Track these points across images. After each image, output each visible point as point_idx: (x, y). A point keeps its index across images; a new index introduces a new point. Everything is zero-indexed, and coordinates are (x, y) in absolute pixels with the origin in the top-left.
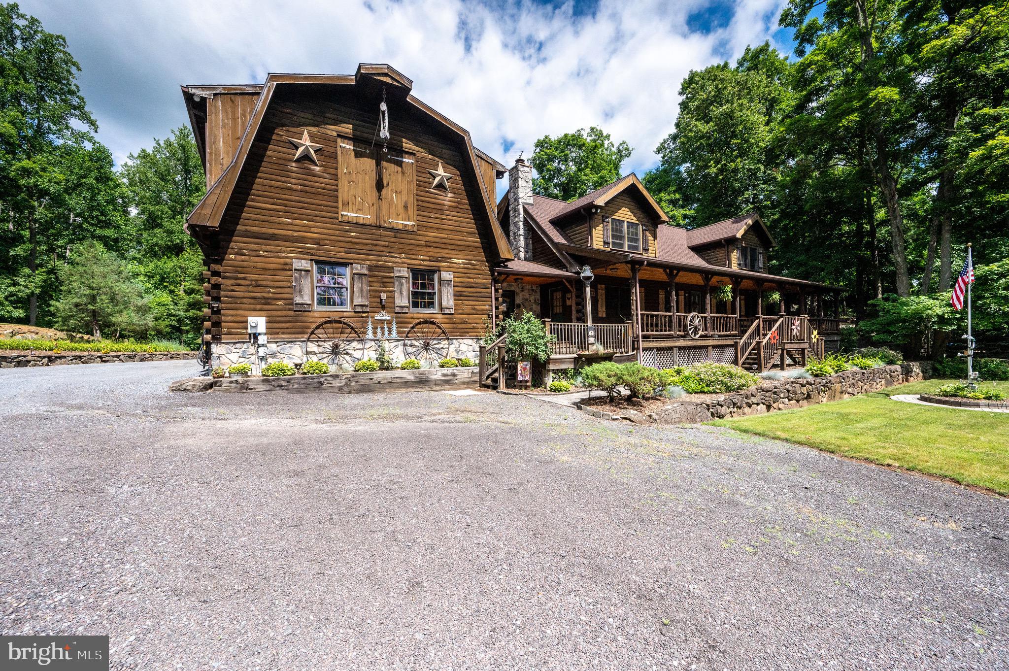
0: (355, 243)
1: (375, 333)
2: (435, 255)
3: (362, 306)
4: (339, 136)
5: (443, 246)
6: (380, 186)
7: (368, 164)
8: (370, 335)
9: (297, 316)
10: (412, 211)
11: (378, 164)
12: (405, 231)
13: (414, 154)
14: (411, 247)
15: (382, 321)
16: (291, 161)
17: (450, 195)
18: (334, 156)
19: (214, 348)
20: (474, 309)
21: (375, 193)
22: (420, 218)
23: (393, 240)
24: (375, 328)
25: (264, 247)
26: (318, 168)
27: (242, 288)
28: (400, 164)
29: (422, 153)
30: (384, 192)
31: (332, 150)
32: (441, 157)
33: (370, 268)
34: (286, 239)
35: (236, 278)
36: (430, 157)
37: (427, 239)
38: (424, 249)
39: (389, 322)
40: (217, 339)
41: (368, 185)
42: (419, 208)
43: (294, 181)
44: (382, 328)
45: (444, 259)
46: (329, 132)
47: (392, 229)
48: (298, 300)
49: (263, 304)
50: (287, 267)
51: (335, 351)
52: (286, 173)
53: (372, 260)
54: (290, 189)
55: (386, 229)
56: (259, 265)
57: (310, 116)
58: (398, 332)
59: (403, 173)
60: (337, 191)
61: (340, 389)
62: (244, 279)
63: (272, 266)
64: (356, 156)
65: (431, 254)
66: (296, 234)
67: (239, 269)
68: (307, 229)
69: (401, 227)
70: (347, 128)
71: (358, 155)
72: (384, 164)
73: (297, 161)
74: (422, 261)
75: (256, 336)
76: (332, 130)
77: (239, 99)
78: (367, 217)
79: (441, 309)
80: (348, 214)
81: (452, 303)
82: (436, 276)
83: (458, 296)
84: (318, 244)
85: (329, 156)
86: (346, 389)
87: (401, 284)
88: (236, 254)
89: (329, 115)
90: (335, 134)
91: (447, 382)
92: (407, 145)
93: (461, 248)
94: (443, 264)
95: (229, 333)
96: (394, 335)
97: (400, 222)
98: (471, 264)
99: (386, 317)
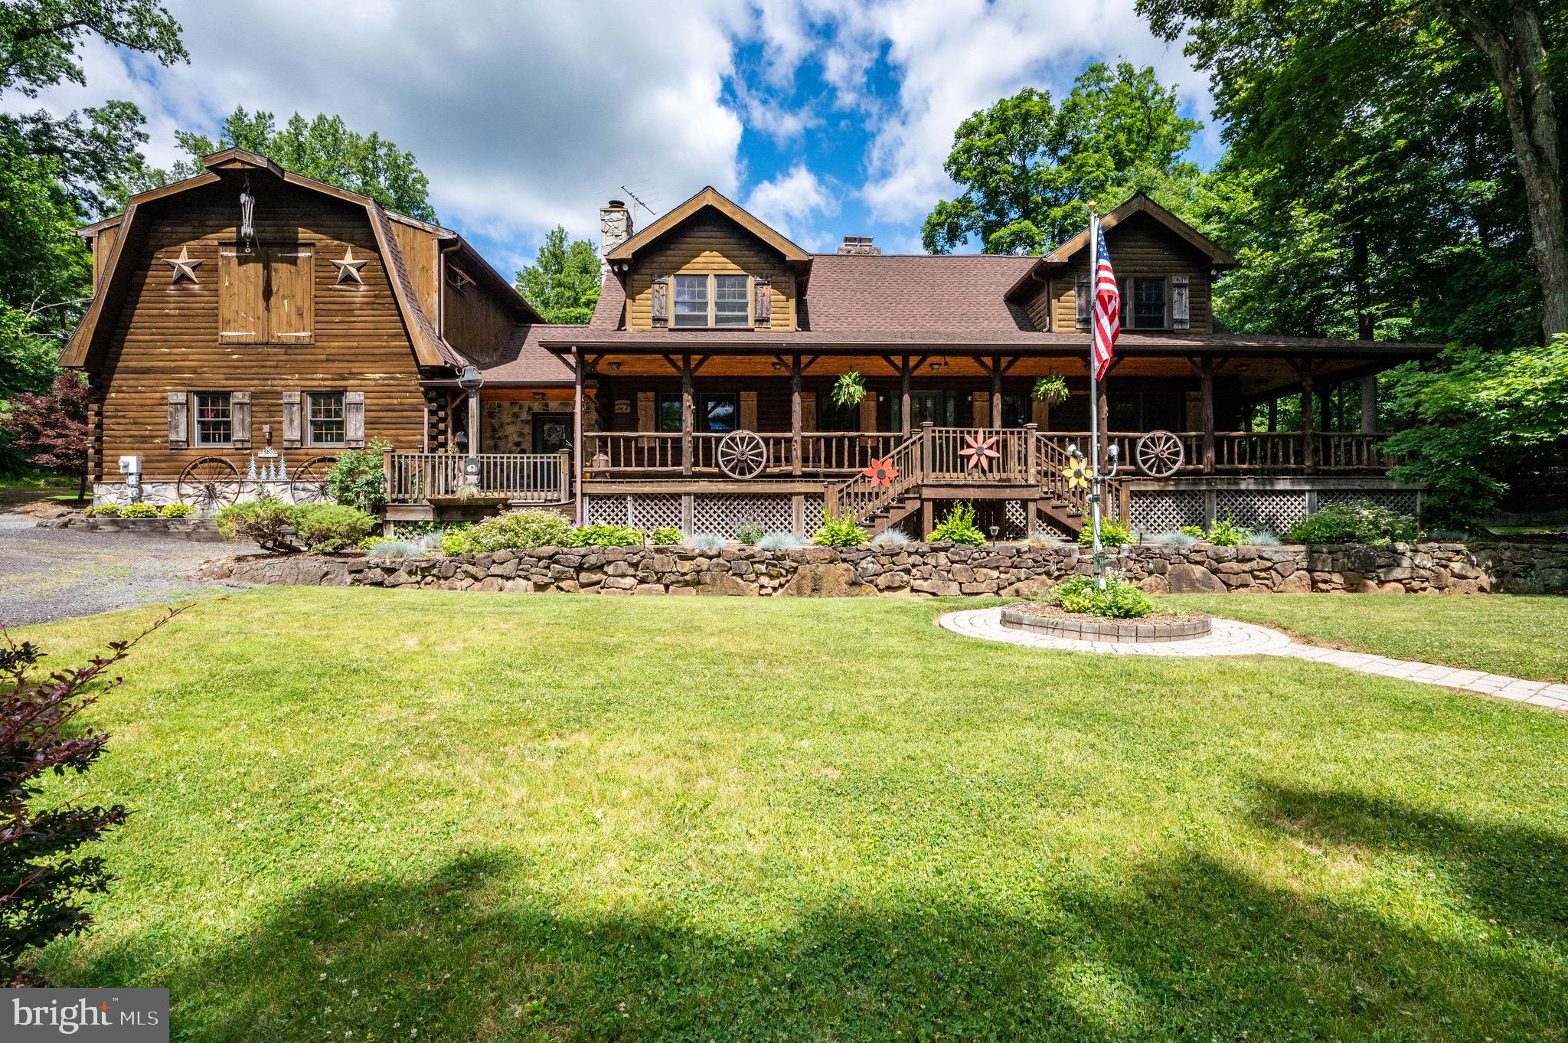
0: (238, 367)
1: (259, 473)
2: (343, 371)
3: (243, 441)
4: (221, 244)
5: (352, 358)
6: (267, 294)
7: (254, 270)
8: (252, 475)
9: (173, 455)
10: (308, 319)
11: (267, 268)
12: (298, 345)
13: (313, 245)
14: (307, 365)
15: (267, 459)
16: (168, 284)
17: (362, 288)
18: (215, 269)
19: (99, 490)
20: (397, 441)
21: (261, 304)
22: (319, 326)
23: (283, 357)
24: (259, 468)
25: (143, 382)
26: (196, 287)
27: (121, 427)
28: (294, 261)
29: (323, 240)
30: (273, 300)
31: (212, 262)
32: (350, 241)
33: (253, 396)
34: (163, 371)
35: (116, 417)
36: (336, 243)
37: (329, 351)
38: (325, 365)
39: (276, 460)
40: (99, 478)
41: (251, 295)
42: (318, 313)
43: (172, 306)
44: (268, 468)
45: (352, 375)
46: (209, 242)
47: (282, 345)
48: (173, 437)
49: (140, 442)
50: (163, 402)
51: (211, 494)
52: (163, 299)
53: (256, 385)
54: (168, 315)
55: (275, 345)
56: (138, 402)
57: (189, 229)
58: (288, 473)
59: (298, 272)
60: (216, 308)
62: (124, 417)
63: (148, 402)
64: (240, 264)
65: (334, 370)
66: (173, 364)
67: (119, 407)
68: (185, 357)
69: (293, 341)
70: (230, 233)
71: (242, 261)
72: (274, 265)
73: (175, 283)
74: (321, 380)
76: (212, 240)
78: (250, 335)
79: (346, 441)
80: (230, 334)
81: (361, 433)
82: (344, 399)
83: (370, 423)
84: (196, 373)
85: (208, 270)
87: (291, 413)
88: (118, 392)
89: (211, 223)
90: (217, 243)
92: (304, 234)
93: (375, 358)
94: (351, 382)
95: (109, 474)
96: (283, 476)
97: (289, 335)
98: (397, 379)
99: (273, 454)
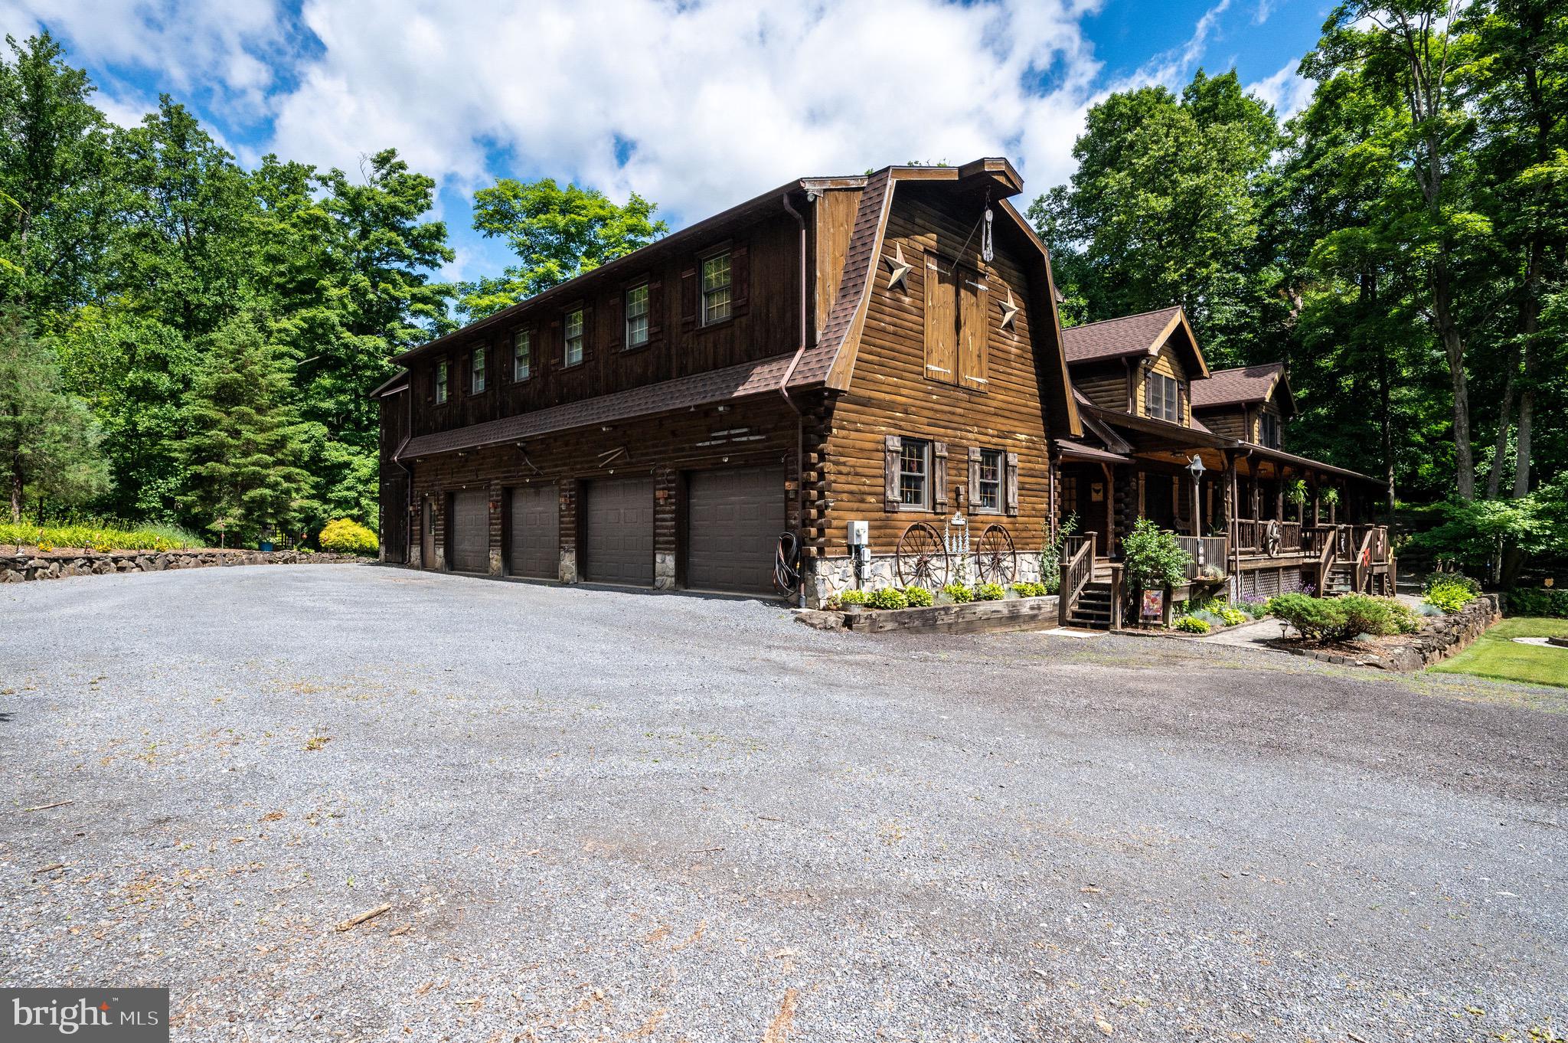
0: (936, 411)
1: (951, 544)
2: (1004, 428)
3: (942, 504)
4: (926, 251)
5: (1008, 414)
6: (958, 325)
7: (949, 293)
8: (947, 547)
9: (888, 519)
10: (985, 363)
11: (958, 294)
12: (978, 393)
13: (985, 277)
14: (983, 417)
15: (957, 527)
16: (886, 288)
17: (1016, 338)
18: (922, 282)
19: (822, 568)
20: (1034, 509)
21: (954, 336)
22: (992, 373)
23: (968, 405)
24: (951, 537)
25: (864, 418)
26: (907, 300)
27: (842, 479)
28: (975, 292)
29: (993, 275)
30: (961, 333)
31: (920, 272)
32: (1012, 281)
33: (950, 449)
34: (880, 405)
35: (837, 463)
36: (1001, 281)
37: (995, 404)
38: (993, 419)
39: (963, 528)
40: (821, 552)
41: (948, 325)
42: (993, 358)
43: (888, 319)
44: (957, 537)
45: (1010, 434)
46: (917, 245)
47: (968, 390)
48: (891, 496)
49: (863, 502)
50: (882, 447)
52: (881, 308)
53: (950, 436)
54: (883, 330)
55: (963, 389)
56: (859, 444)
57: (906, 223)
58: (971, 544)
59: (978, 306)
60: (922, 333)
61: (950, 625)
62: (844, 464)
63: (867, 445)
64: (940, 282)
65: (999, 426)
66: (888, 397)
67: (840, 450)
68: (897, 390)
69: (975, 387)
70: (931, 240)
71: (942, 279)
72: (963, 292)
73: (892, 289)
74: (991, 436)
75: (858, 549)
76: (919, 243)
77: (841, 196)
78: (947, 372)
79: (1007, 508)
80: (932, 368)
81: (1016, 499)
82: (1000, 460)
83: (1022, 489)
84: (906, 412)
85: (918, 282)
86: (954, 628)
87: (975, 472)
88: (838, 427)
89: (917, 219)
90: (922, 248)
91: (1033, 617)
92: (980, 263)
93: (1023, 417)
94: (1010, 441)
95: (832, 545)
96: (967, 547)
97: (974, 379)
98: (1033, 442)
99: (962, 522)
